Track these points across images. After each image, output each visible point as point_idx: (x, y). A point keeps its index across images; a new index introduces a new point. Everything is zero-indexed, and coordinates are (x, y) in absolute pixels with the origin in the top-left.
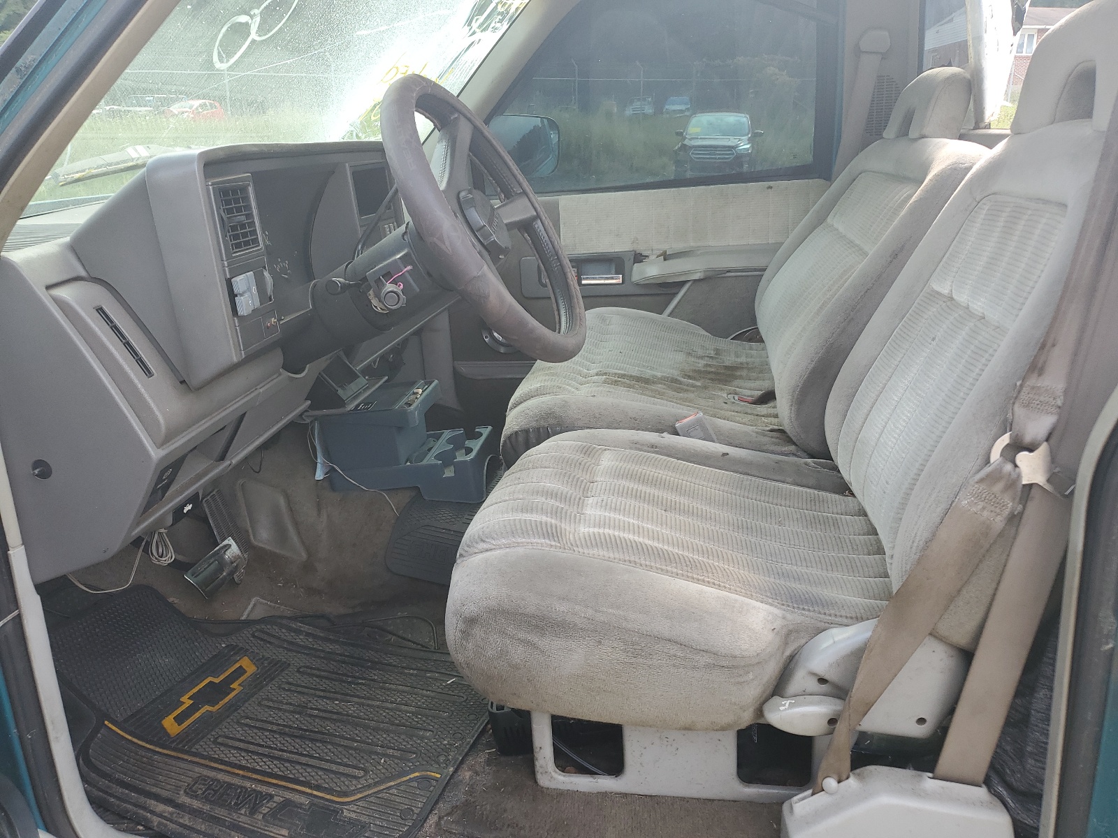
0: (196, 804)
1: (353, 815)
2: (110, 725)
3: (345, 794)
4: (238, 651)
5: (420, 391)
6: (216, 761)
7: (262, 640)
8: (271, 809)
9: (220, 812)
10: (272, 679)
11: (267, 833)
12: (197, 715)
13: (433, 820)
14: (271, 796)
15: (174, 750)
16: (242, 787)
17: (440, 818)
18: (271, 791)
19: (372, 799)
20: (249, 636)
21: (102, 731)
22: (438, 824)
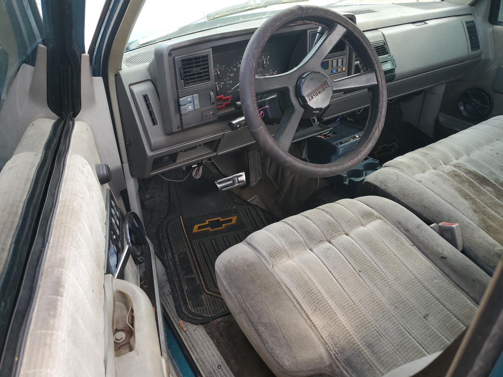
0: (177, 260)
1: (204, 298)
2: (181, 218)
3: (208, 289)
4: (236, 212)
5: (358, 136)
6: (193, 249)
7: (246, 213)
8: (190, 277)
9: (179, 268)
10: (235, 230)
11: (183, 284)
12: (205, 229)
13: (219, 320)
14: (193, 273)
15: (189, 238)
16: (190, 264)
17: (221, 321)
18: (195, 271)
19: (212, 297)
20: (244, 209)
21: (178, 219)
22: (219, 323)
